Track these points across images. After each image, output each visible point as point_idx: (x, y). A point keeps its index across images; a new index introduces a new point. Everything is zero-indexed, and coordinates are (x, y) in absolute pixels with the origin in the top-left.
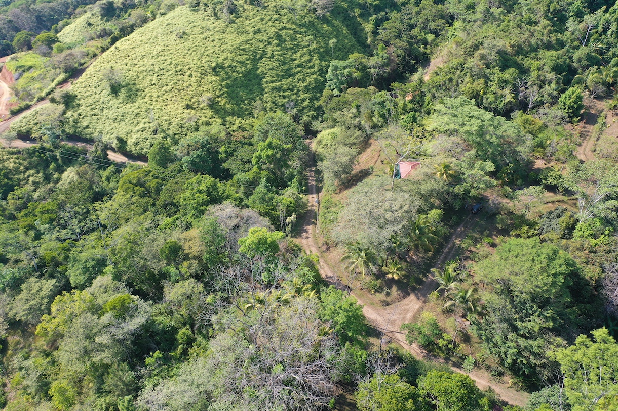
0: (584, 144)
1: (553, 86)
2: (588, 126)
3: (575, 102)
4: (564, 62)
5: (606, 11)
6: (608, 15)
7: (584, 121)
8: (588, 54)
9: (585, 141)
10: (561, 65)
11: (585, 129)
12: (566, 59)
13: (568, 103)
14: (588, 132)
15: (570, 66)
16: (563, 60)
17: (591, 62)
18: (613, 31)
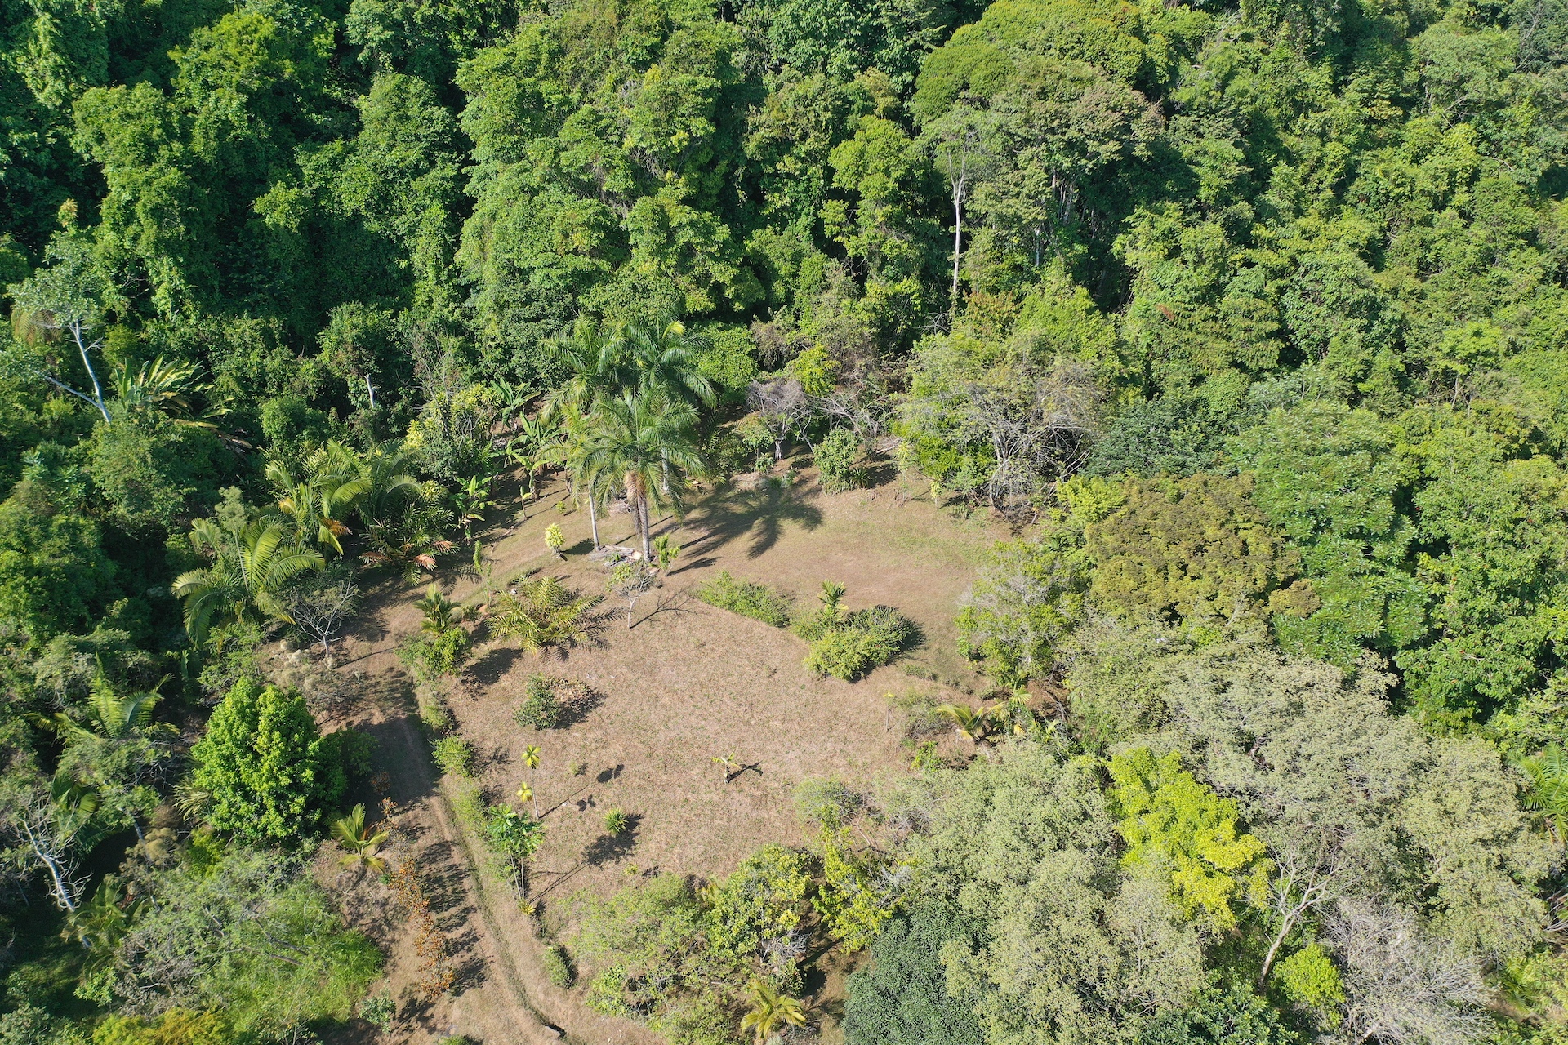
0: (487, 948)
1: (108, 704)
2: (415, 814)
3: (292, 758)
4: (76, 547)
5: (88, 218)
6: (107, 236)
7: (387, 803)
8: (156, 452)
9: (477, 921)
10: (70, 572)
11: (424, 842)
12: (73, 530)
13: (261, 787)
14: (443, 848)
15: (113, 538)
16: (61, 542)
17: (197, 477)
18: (175, 294)
